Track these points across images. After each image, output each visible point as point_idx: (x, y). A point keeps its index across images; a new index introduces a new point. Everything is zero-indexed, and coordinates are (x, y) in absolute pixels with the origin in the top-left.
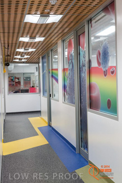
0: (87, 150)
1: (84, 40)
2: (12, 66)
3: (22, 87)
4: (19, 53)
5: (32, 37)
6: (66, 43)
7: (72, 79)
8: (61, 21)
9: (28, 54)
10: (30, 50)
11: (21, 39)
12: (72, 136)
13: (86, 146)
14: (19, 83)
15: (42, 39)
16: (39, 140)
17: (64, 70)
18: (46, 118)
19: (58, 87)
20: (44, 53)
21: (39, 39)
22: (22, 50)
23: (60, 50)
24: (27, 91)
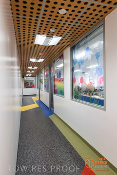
1: (52, 69)
2: (25, 78)
3: (29, 86)
4: (28, 73)
5: (33, 67)
6: (46, 69)
7: (48, 83)
8: (43, 61)
9: (31, 73)
10: (32, 72)
11: (29, 68)
12: (48, 104)
13: (53, 108)
14: (28, 84)
15: (37, 68)
16: (36, 106)
17: (45, 79)
18: (38, 97)
19: (43, 86)
20: (37, 73)
21: (35, 68)
22: (29, 72)
23: (43, 72)
24: (31, 87)
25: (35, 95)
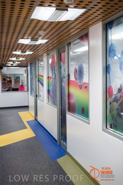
0: (66, 143)
4: (11, 61)
5: (23, 52)
7: (55, 86)
10: (21, 59)
11: (14, 53)
13: (65, 139)
17: (48, 77)
18: (33, 113)
19: (43, 91)
22: (14, 59)
24: (16, 90)
25: (26, 107)
